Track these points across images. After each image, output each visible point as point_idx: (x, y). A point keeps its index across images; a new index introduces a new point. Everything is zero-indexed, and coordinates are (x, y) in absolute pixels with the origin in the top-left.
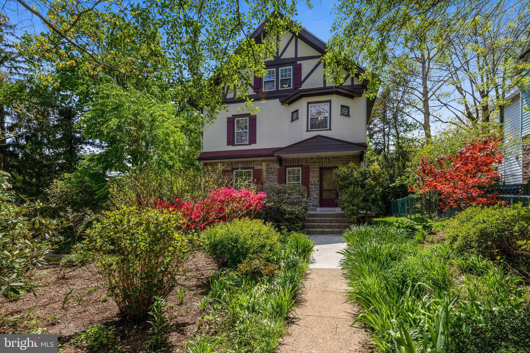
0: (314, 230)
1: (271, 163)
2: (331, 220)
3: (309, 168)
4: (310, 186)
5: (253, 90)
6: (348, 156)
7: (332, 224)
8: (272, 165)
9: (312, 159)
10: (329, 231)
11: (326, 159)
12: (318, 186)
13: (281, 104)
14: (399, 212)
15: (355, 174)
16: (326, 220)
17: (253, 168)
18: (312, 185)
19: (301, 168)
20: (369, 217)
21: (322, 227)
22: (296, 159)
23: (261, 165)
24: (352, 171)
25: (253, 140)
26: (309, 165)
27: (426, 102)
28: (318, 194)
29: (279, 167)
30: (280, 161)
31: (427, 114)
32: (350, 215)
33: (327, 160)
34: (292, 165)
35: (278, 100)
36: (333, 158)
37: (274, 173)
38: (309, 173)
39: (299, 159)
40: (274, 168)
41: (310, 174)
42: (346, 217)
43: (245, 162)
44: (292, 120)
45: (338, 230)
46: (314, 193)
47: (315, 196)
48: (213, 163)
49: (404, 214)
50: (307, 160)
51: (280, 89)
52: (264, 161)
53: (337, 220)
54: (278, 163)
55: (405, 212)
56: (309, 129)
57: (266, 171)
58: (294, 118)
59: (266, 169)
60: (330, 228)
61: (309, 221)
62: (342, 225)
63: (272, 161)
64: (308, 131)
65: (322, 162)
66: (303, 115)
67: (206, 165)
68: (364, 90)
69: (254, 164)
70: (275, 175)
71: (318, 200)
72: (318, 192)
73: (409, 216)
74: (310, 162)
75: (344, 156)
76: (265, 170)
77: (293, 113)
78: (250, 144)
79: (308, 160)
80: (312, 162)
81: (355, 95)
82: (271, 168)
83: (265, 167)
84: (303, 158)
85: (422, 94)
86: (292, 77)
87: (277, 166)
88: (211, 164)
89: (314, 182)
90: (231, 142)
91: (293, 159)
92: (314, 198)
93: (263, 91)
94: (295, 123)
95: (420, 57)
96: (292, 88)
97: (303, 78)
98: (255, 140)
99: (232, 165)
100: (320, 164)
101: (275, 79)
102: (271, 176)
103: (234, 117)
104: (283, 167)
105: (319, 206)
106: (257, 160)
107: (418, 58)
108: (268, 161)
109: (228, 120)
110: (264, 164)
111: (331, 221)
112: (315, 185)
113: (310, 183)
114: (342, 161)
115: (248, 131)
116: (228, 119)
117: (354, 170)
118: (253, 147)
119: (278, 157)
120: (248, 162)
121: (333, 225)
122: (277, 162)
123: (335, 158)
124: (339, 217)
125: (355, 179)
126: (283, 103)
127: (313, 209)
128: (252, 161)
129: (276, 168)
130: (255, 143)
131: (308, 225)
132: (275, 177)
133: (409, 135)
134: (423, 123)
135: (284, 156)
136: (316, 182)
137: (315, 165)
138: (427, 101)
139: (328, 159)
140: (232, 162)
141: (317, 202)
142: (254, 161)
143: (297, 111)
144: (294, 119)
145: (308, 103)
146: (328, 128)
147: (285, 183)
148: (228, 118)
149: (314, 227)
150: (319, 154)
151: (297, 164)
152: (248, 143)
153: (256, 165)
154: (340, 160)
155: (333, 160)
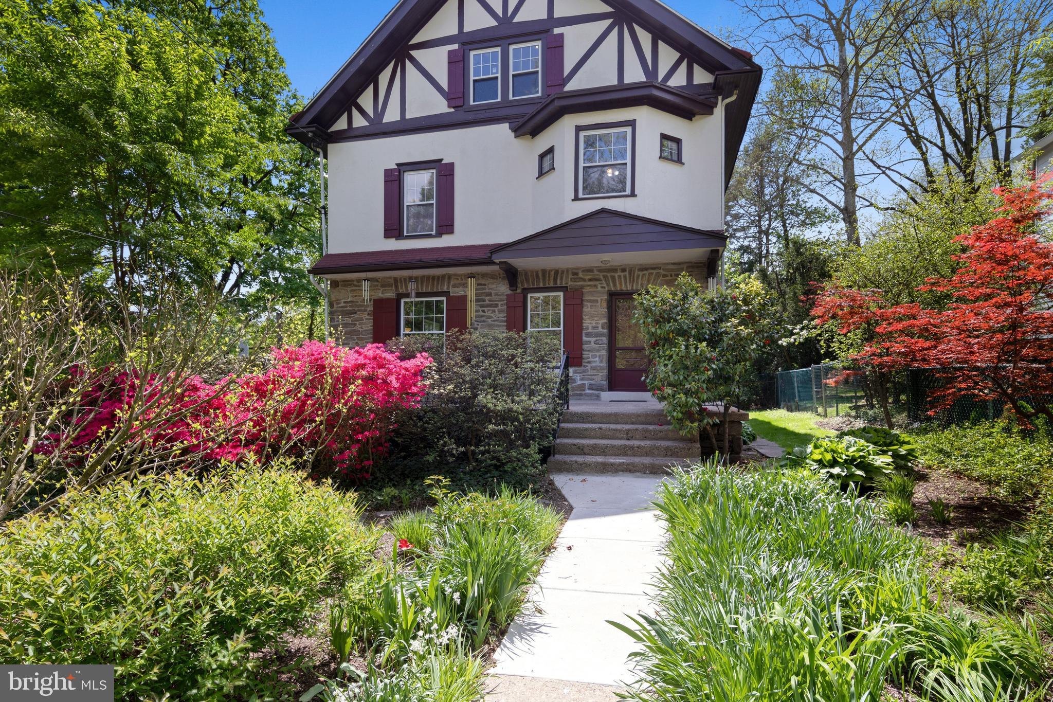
0: (580, 459)
1: (492, 281)
2: (629, 430)
3: (582, 293)
4: (585, 339)
5: (445, 103)
6: (679, 264)
7: (631, 443)
8: (490, 286)
9: (589, 270)
10: (620, 464)
11: (624, 270)
12: (605, 340)
13: (513, 134)
14: (797, 400)
15: (695, 305)
16: (616, 430)
17: (446, 294)
18: (588, 335)
19: (561, 294)
20: (732, 422)
21: (603, 451)
22: (550, 271)
23: (465, 285)
24: (685, 298)
25: (446, 226)
26: (582, 287)
27: (848, 161)
28: (605, 359)
29: (509, 292)
30: (511, 275)
31: (850, 188)
32: (681, 420)
33: (627, 273)
34: (541, 285)
35: (507, 125)
36: (641, 270)
37: (496, 306)
38: (581, 305)
39: (557, 272)
40: (497, 295)
41: (585, 309)
42: (669, 423)
43: (428, 278)
44: (541, 174)
45: (647, 460)
46: (595, 356)
47: (598, 364)
48: (352, 280)
49: (809, 405)
50: (576, 274)
51: (511, 98)
52: (472, 276)
53: (646, 431)
54: (506, 282)
55: (811, 399)
56: (581, 195)
57: (477, 301)
58: (546, 168)
59: (476, 295)
60: (625, 455)
61: (569, 434)
62: (657, 448)
63: (493, 276)
64: (576, 198)
65: (613, 278)
66: (565, 160)
67: (335, 284)
68: (720, 98)
69: (449, 283)
70: (500, 311)
71: (605, 372)
72: (604, 353)
73: (820, 410)
74: (584, 280)
75: (668, 264)
76: (474, 298)
77: (542, 157)
78: (439, 234)
79: (581, 275)
80: (590, 280)
81: (696, 110)
82: (490, 294)
83: (473, 292)
84: (568, 270)
85: (840, 143)
86: (540, 69)
87: (503, 288)
88: (347, 283)
89: (594, 328)
90: (393, 229)
91: (544, 271)
92: (594, 368)
93: (472, 103)
94: (548, 179)
95: (837, 65)
96: (540, 94)
97: (567, 70)
98: (452, 225)
99: (396, 287)
100: (608, 285)
101: (499, 75)
102: (489, 314)
103: (402, 168)
104: (519, 291)
105: (606, 387)
106: (455, 275)
107: (833, 66)
108: (484, 275)
109: (385, 176)
110: (471, 282)
111: (629, 435)
112: (597, 335)
113: (584, 332)
114: (665, 276)
115: (434, 202)
116: (388, 172)
117: (691, 294)
118: (446, 241)
119: (504, 266)
120: (434, 278)
121: (632, 448)
122: (503, 278)
123: (646, 269)
124: (650, 424)
125: (694, 318)
126: (518, 131)
127: (591, 395)
128: (443, 276)
129: (502, 294)
130: (451, 232)
131: (564, 445)
132: (499, 315)
133: (809, 235)
134: (842, 205)
135: (520, 262)
136: (600, 329)
137: (596, 286)
138: (852, 159)
139: (629, 271)
140: (396, 279)
141: (601, 377)
142: (450, 277)
143: (551, 150)
144: (544, 171)
145: (579, 129)
146: (628, 191)
147: (524, 328)
148: (386, 171)
149: (581, 451)
150: (606, 257)
151: (552, 285)
152: (434, 233)
153: (454, 286)
154: (658, 275)
155: (641, 273)
